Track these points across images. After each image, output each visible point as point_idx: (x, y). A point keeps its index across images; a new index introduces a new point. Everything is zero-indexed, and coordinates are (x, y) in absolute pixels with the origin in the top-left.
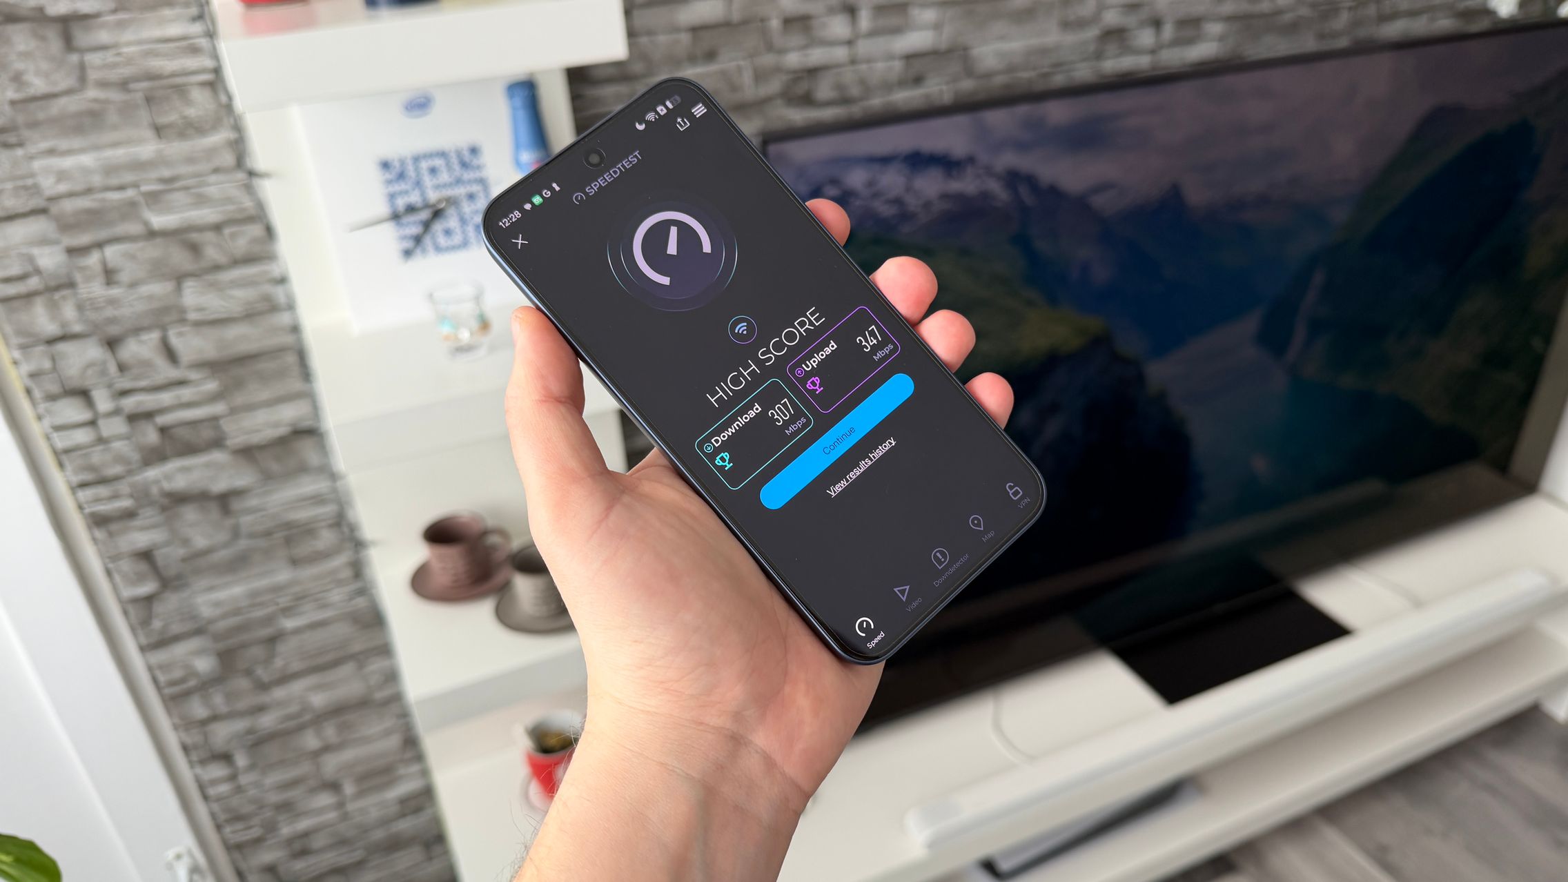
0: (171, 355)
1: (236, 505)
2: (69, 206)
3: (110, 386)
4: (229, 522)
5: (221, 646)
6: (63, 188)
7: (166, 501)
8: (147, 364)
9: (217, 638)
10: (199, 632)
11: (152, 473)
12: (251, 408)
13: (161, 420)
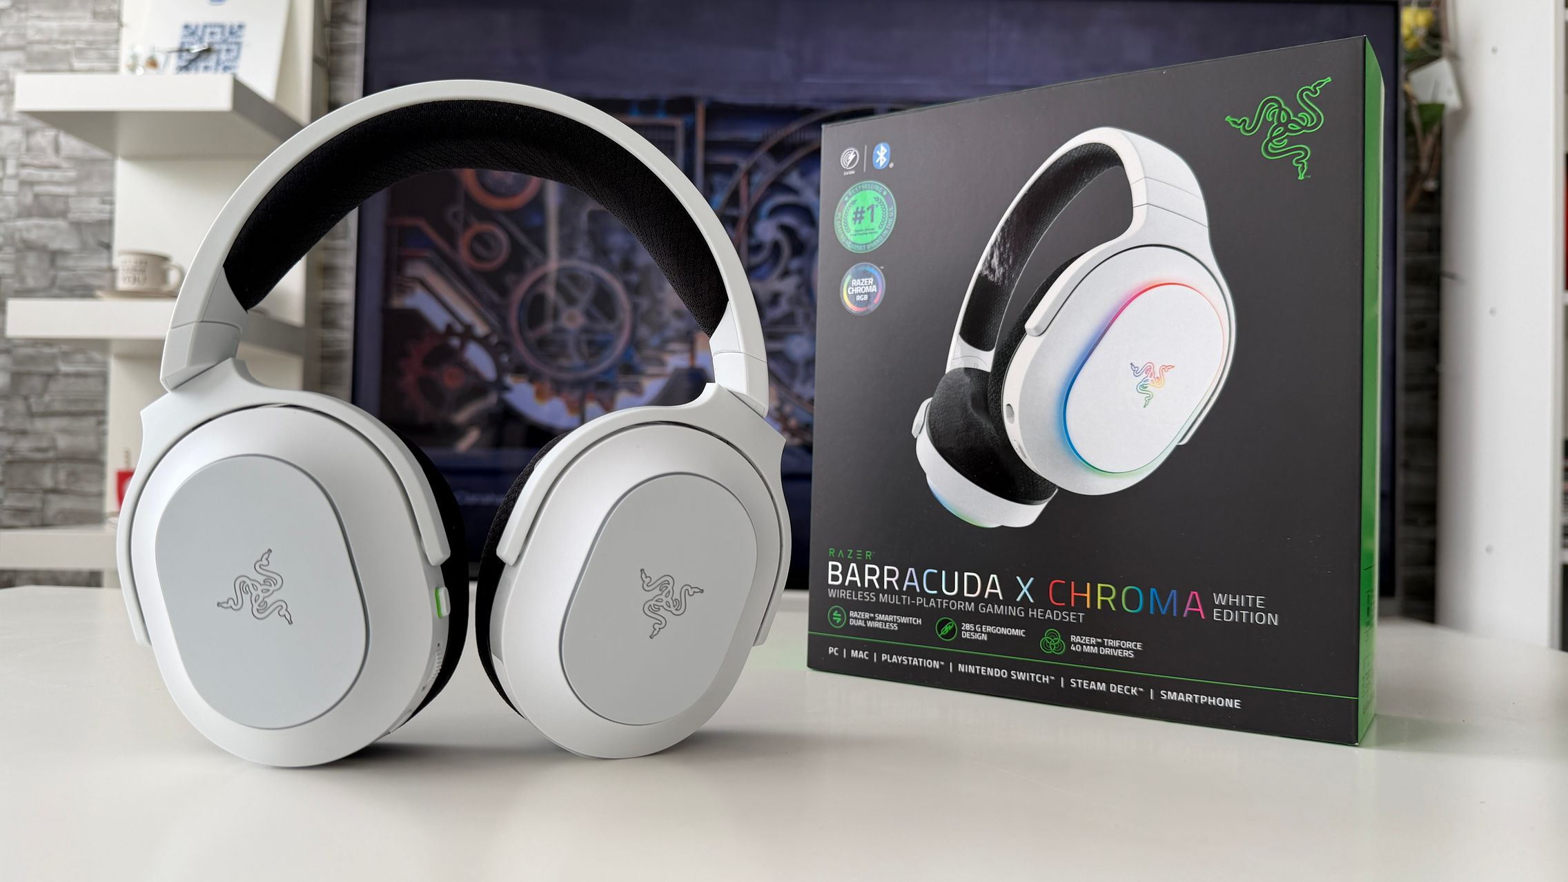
0: (57, 148)
1: (60, 262)
2: (37, 48)
3: (18, 158)
4: (52, 273)
5: (14, 368)
6: (38, 37)
7: (20, 245)
8: (42, 150)
9: (18, 362)
10: (7, 352)
11: (20, 223)
12: (90, 195)
13: (38, 189)
